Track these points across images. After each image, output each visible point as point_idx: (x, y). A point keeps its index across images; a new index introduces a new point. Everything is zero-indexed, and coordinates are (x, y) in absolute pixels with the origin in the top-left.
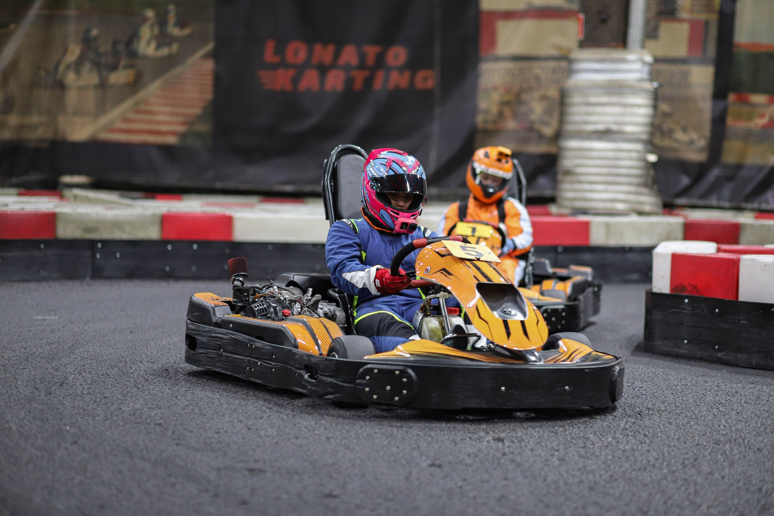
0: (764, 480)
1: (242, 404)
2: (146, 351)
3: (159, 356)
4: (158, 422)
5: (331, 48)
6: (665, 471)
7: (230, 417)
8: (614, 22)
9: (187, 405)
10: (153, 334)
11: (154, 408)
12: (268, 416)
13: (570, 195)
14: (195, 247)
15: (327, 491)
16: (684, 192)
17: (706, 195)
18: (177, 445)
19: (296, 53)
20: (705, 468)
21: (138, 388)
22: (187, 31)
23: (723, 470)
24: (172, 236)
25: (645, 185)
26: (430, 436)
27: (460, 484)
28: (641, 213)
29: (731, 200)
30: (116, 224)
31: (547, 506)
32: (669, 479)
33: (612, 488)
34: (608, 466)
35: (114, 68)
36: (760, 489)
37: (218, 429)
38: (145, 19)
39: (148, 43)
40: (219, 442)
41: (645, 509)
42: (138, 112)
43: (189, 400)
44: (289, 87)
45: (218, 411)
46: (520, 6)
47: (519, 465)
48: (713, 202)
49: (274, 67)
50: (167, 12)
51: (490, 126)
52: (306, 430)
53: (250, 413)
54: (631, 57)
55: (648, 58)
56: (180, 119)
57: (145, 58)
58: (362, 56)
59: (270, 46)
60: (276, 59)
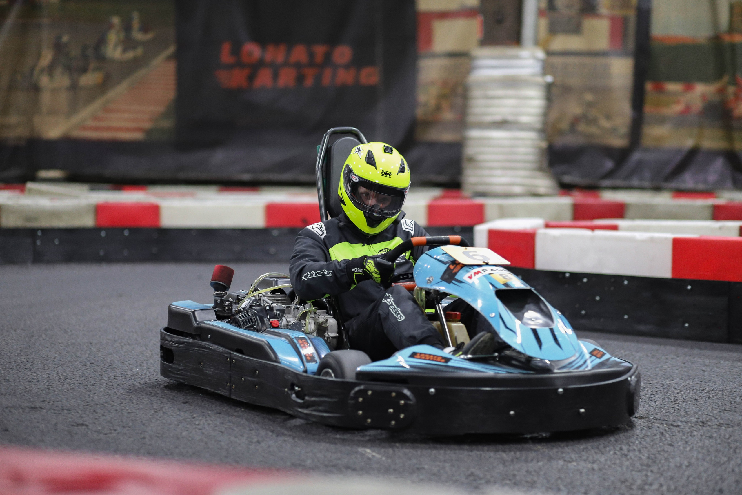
5: (283, 48)
8: (509, 23)
13: (474, 180)
14: (126, 233)
16: (609, 175)
17: (629, 176)
19: (251, 53)
22: (149, 36)
24: (105, 223)
25: (540, 169)
28: (536, 195)
29: (652, 180)
30: (55, 214)
35: (84, 70)
38: (111, 26)
39: (115, 47)
42: (107, 111)
44: (244, 84)
46: (454, 6)
48: (635, 182)
49: (230, 67)
50: (131, 19)
51: (429, 118)
54: (525, 53)
55: (540, 54)
56: (146, 116)
57: (113, 61)
58: (311, 55)
59: (226, 47)
60: (232, 60)
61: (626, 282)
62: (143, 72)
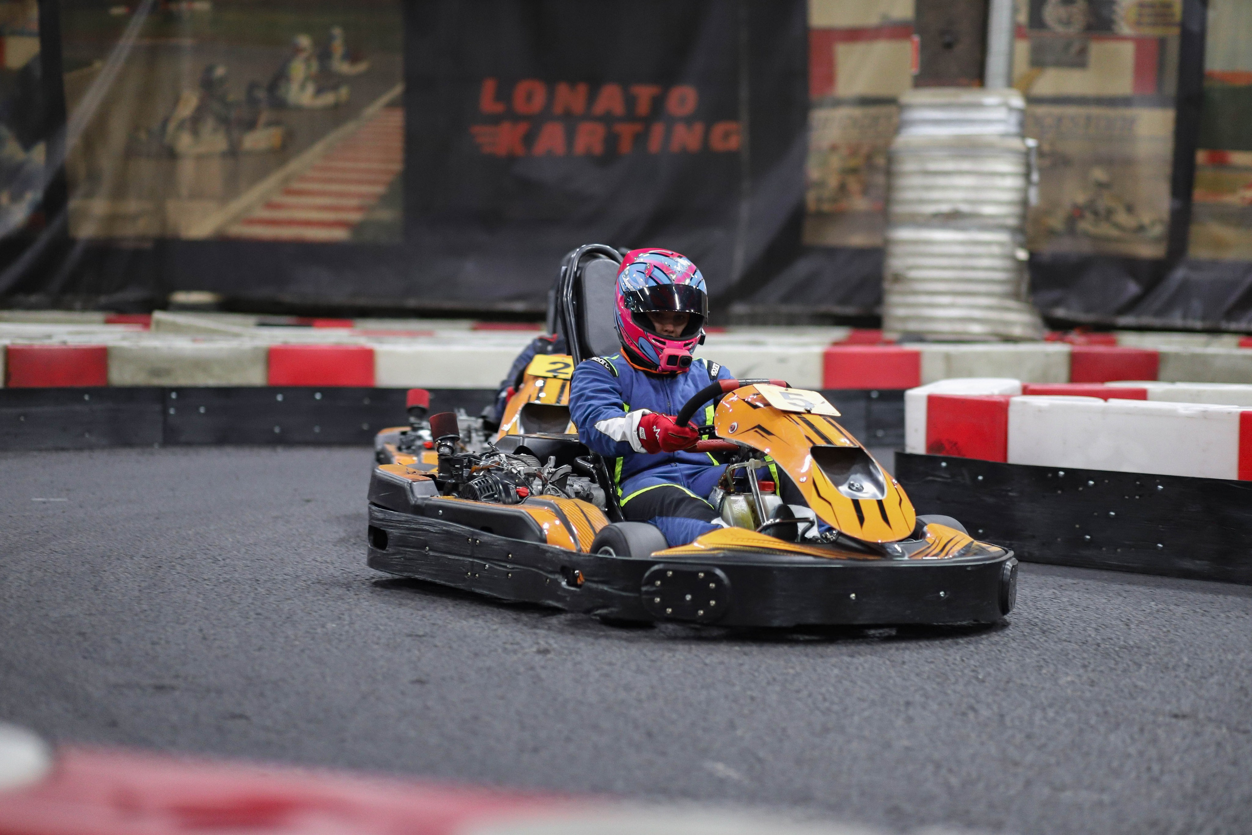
4: (84, 631)
5: (582, 89)
8: (964, 47)
12: (246, 624)
13: (901, 312)
14: (318, 396)
16: (1132, 306)
17: (1166, 309)
18: (84, 658)
19: (529, 97)
21: (96, 590)
22: (362, 67)
24: (282, 381)
25: (1015, 296)
28: (1008, 339)
29: (1205, 318)
30: (200, 364)
35: (251, 125)
37: (160, 639)
38: (297, 50)
39: (303, 87)
40: (146, 654)
42: (289, 192)
43: (154, 604)
45: (182, 617)
46: (872, 20)
48: (1176, 321)
49: (495, 120)
50: (331, 38)
51: (826, 207)
52: (283, 640)
54: (990, 100)
55: (1017, 101)
56: (354, 202)
57: (299, 109)
58: (630, 101)
59: (489, 87)
60: (498, 108)
61: (1160, 487)
62: (350, 127)
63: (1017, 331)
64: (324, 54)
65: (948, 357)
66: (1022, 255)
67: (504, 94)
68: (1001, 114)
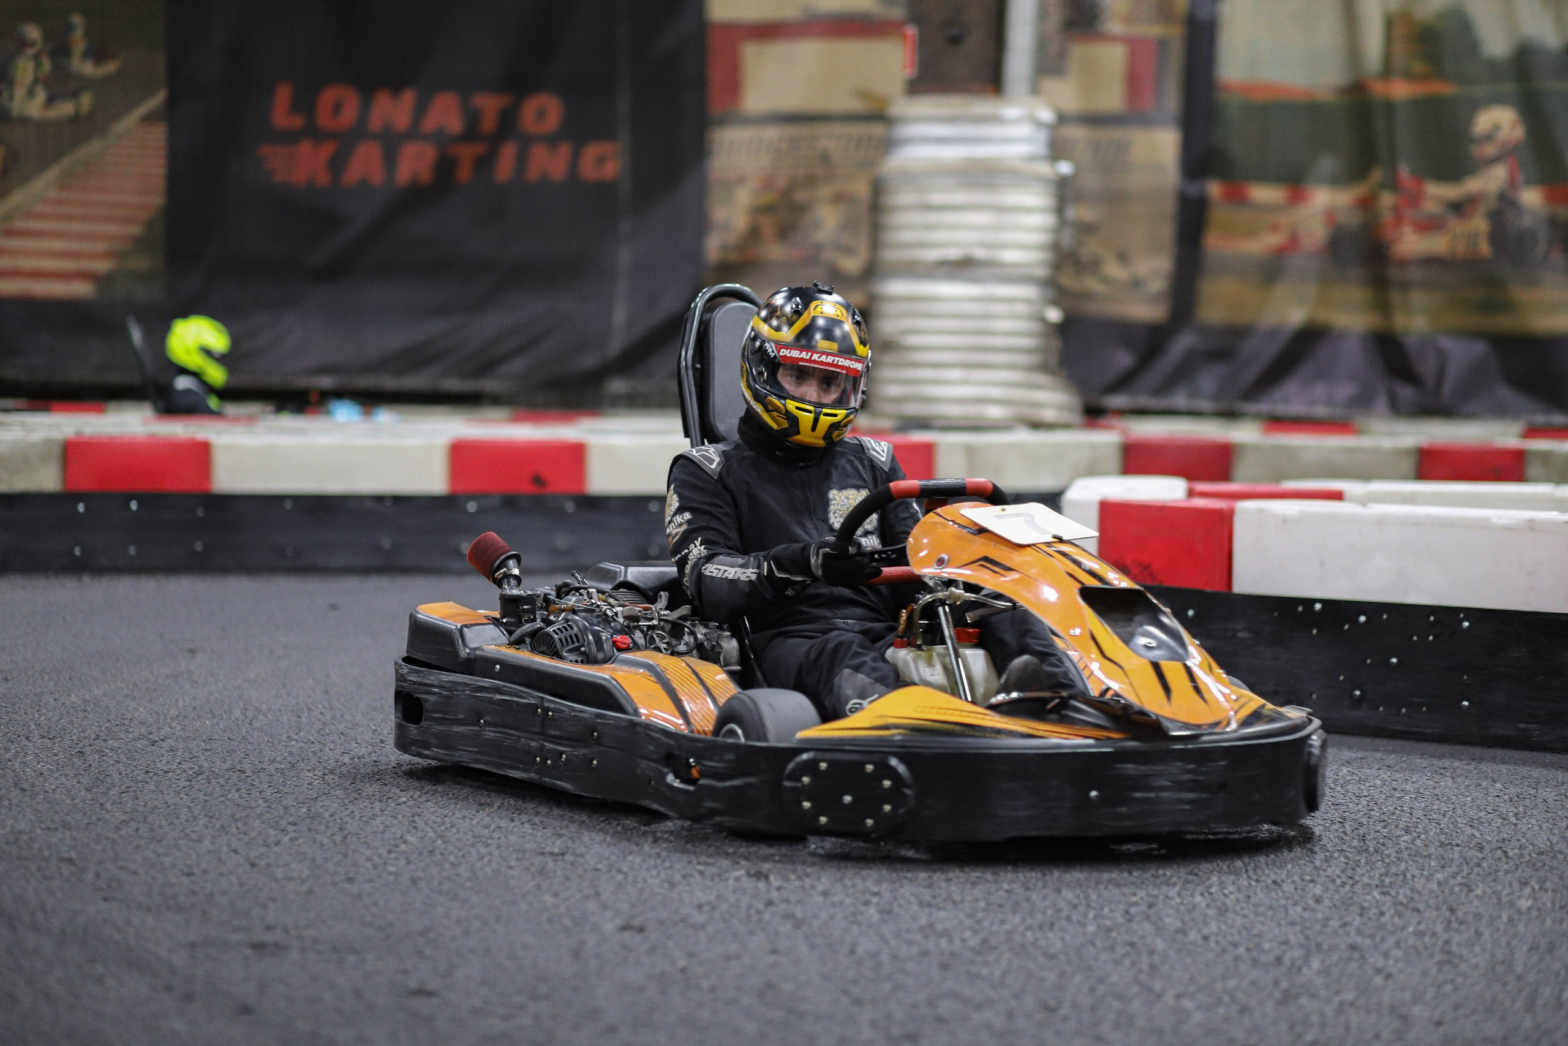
0: (1285, 943)
1: (236, 817)
2: (37, 716)
3: (64, 725)
4: (66, 855)
5: (408, 98)
6: (1091, 928)
7: (213, 843)
8: (976, 42)
9: (124, 821)
10: (52, 683)
11: (56, 829)
12: (291, 840)
13: (893, 390)
14: (134, 506)
15: (413, 984)
16: (1123, 383)
17: (1166, 387)
18: (105, 899)
19: (337, 108)
20: (1171, 922)
21: (23, 790)
22: (111, 67)
23: (1206, 923)
24: (85, 484)
25: (1044, 368)
26: (619, 871)
27: (682, 963)
28: (1036, 425)
29: (1216, 397)
31: (858, 1002)
32: (1099, 944)
33: (986, 963)
34: (979, 922)
36: (1279, 960)
37: (189, 866)
38: (23, 44)
39: (31, 93)
40: (193, 892)
41: (1052, 1003)
43: (129, 810)
44: (323, 178)
45: (188, 831)
46: (789, 12)
47: (799, 924)
48: (1180, 400)
49: (290, 138)
50: (69, 28)
51: (731, 255)
52: (369, 865)
53: (253, 835)
54: (1011, 111)
55: (1045, 115)
56: (100, 246)
57: (25, 121)
58: (472, 115)
59: (283, 95)
60: (296, 122)
61: (1466, 624)
62: (94, 147)
63: (1049, 415)
64: (59, 50)
65: (970, 450)
66: (1054, 315)
67: (305, 103)
68: (1024, 130)
